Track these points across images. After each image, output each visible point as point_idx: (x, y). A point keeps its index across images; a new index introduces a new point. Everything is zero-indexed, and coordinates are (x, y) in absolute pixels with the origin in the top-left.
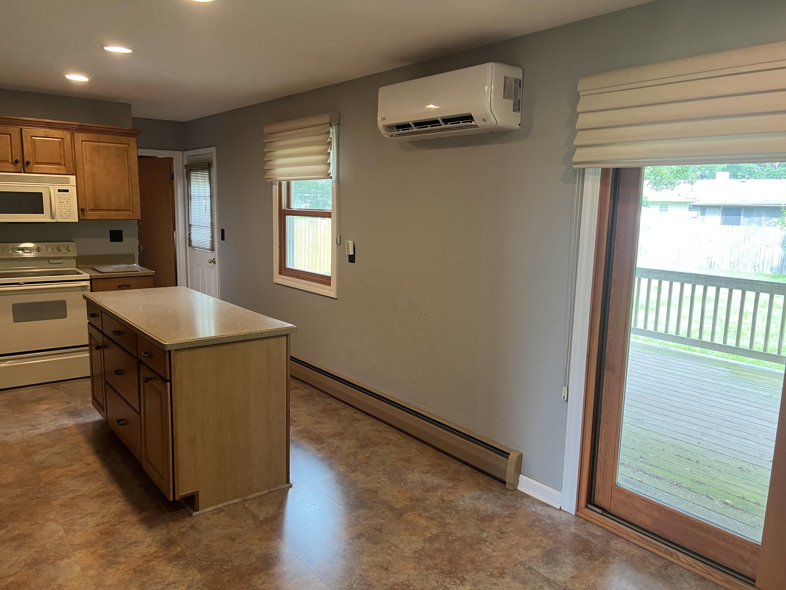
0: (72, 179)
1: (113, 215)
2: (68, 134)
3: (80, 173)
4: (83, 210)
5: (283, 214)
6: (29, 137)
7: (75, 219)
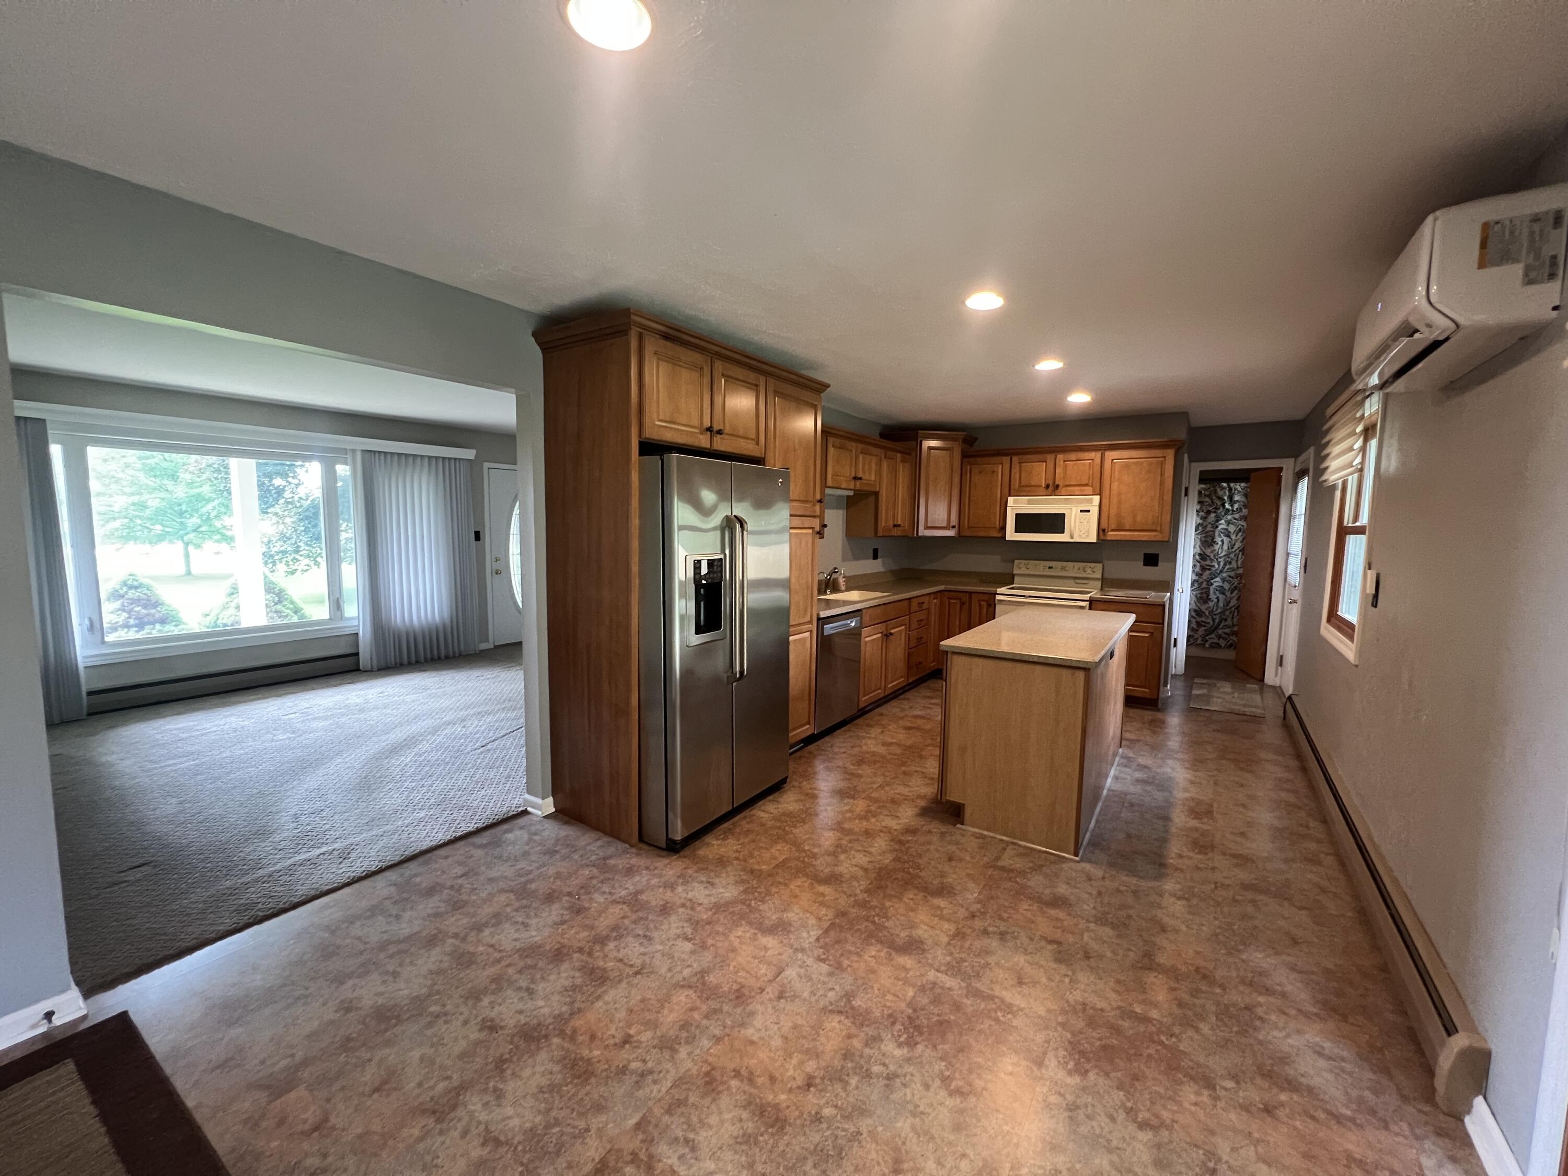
0: (1096, 499)
1: (1144, 536)
2: (1099, 454)
3: (1106, 493)
4: (1104, 530)
5: (1343, 532)
6: (1062, 462)
7: (1093, 538)
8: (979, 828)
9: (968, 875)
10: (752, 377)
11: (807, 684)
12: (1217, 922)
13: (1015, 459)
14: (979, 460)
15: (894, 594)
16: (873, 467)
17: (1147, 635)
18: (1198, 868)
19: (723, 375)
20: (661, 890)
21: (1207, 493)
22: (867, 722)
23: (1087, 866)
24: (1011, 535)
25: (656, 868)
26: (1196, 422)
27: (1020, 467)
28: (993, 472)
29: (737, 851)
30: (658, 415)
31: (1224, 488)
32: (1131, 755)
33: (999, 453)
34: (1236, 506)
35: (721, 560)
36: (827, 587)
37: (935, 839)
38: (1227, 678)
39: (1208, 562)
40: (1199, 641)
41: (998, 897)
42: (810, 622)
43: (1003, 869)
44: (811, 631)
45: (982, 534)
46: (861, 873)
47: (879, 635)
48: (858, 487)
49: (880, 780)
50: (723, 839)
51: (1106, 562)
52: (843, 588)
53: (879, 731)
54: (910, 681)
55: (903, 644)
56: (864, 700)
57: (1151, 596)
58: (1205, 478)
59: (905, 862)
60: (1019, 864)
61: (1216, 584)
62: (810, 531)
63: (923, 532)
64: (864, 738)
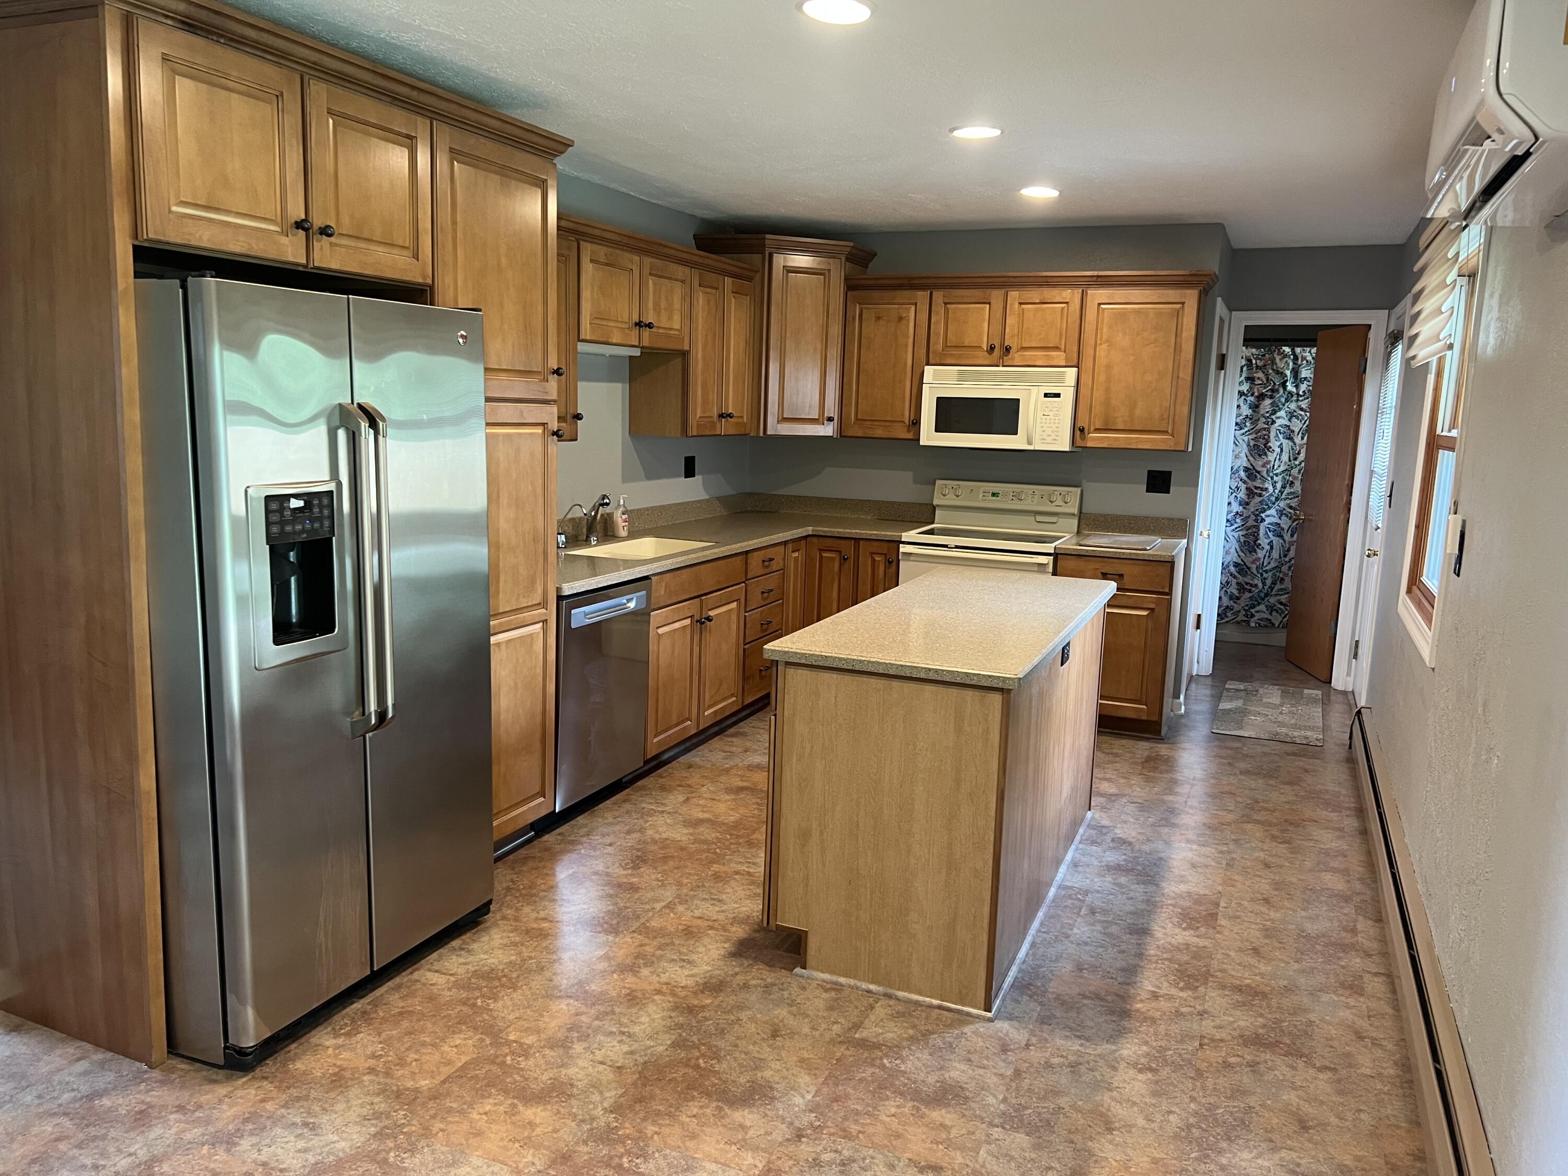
0: (1071, 373)
2: (1078, 292)
3: (1087, 363)
4: (1082, 430)
5: (1435, 444)
6: (1017, 305)
7: (1064, 445)
8: (832, 972)
9: (802, 1061)
10: (399, 119)
11: (539, 719)
12: (1192, 1105)
13: (938, 296)
14: (876, 294)
15: (718, 544)
16: (677, 305)
17: (1145, 613)
18: (1178, 1014)
19: (330, 112)
20: (205, 1150)
21: (1260, 363)
22: (661, 781)
23: (1003, 1026)
24: (929, 436)
25: (199, 1107)
26: (1238, 242)
27: (947, 311)
28: (900, 319)
29: (374, 1056)
30: (178, 195)
31: (1286, 356)
32: (1105, 822)
33: (911, 284)
34: (1303, 387)
35: (330, 493)
36: (590, 530)
37: (753, 998)
38: (1277, 679)
39: (1258, 483)
40: (1241, 617)
41: (847, 1097)
42: (544, 604)
43: (863, 1044)
44: (545, 621)
45: (879, 433)
46: (608, 1075)
47: (688, 621)
48: (646, 343)
49: (669, 894)
50: (348, 1035)
51: (1085, 484)
52: (623, 533)
53: (681, 798)
54: (749, 700)
55: (734, 634)
56: (656, 743)
57: (1155, 545)
58: (1253, 337)
59: (696, 1047)
60: (892, 1032)
61: (1268, 520)
62: (539, 430)
63: (775, 428)
64: (651, 813)
